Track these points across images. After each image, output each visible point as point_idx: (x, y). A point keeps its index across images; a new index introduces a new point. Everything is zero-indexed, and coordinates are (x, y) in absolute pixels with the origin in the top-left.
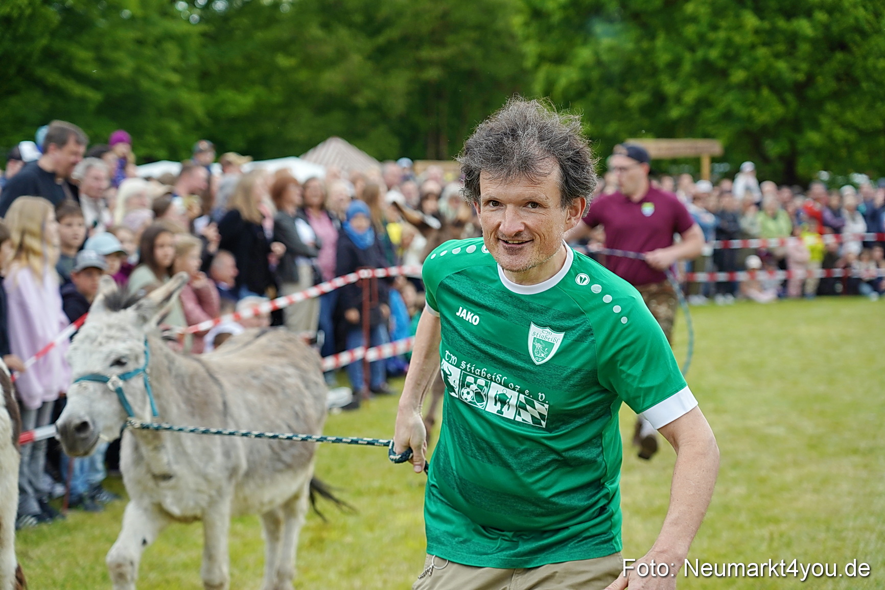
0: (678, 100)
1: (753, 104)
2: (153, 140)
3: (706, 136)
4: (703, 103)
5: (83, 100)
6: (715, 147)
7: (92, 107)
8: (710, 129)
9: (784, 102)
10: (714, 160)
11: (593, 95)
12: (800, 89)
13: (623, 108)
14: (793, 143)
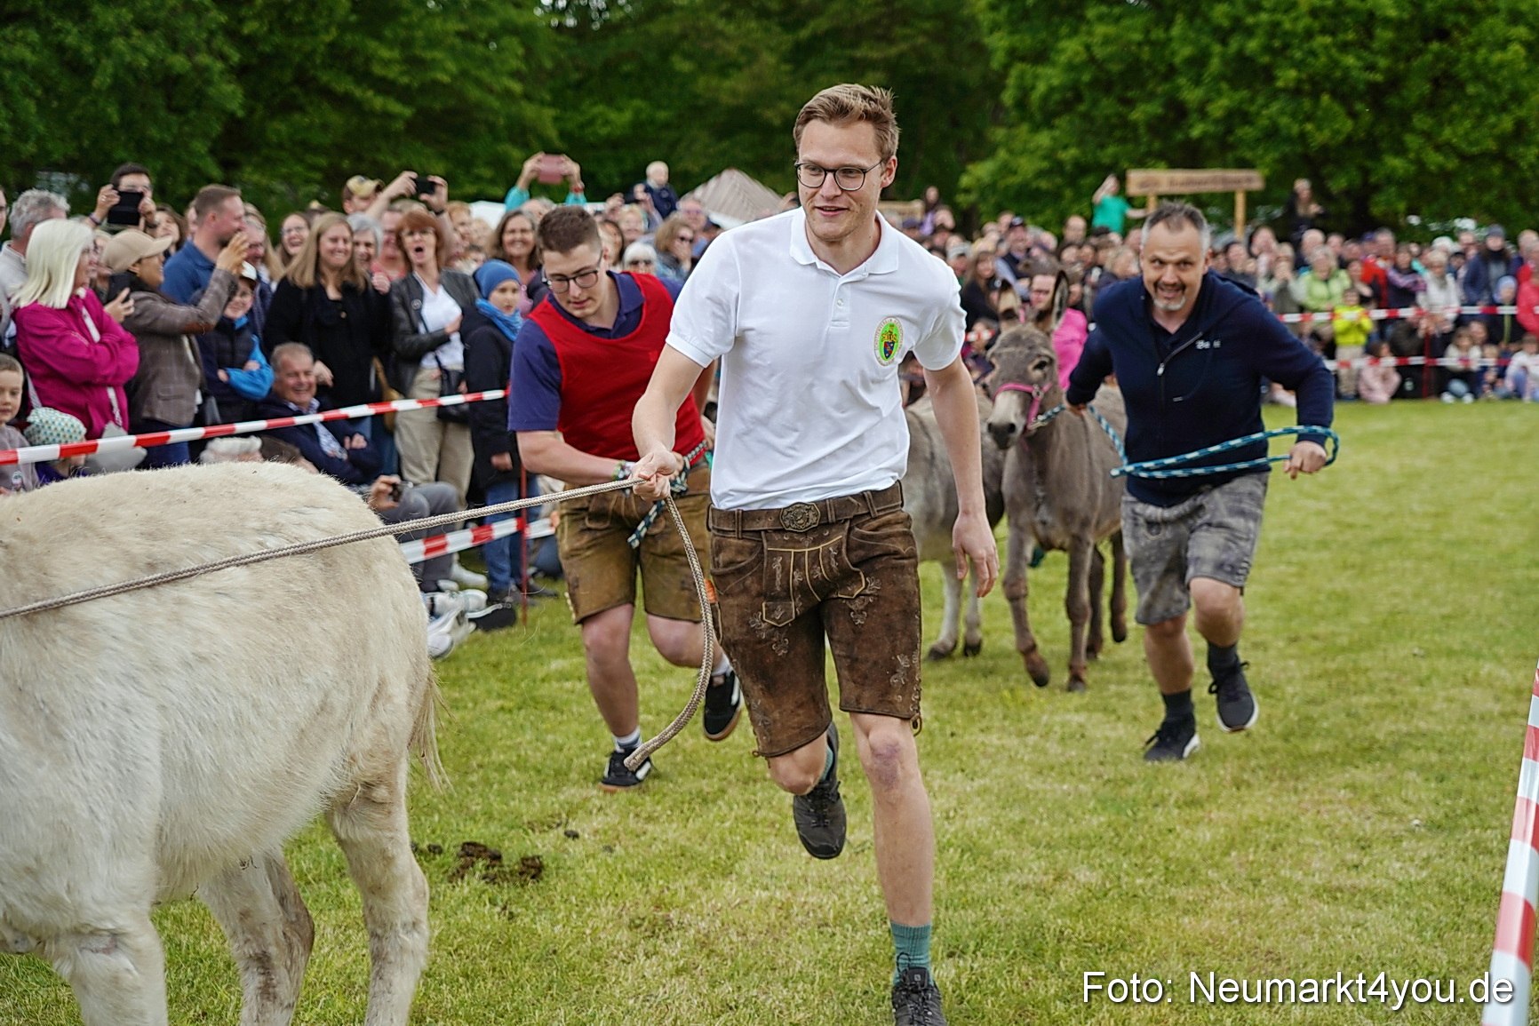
0: (1202, 113)
1: (1309, 118)
2: (487, 173)
3: (1243, 164)
4: (1238, 116)
5: (387, 116)
6: (1254, 180)
7: (399, 126)
8: (1248, 155)
9: (1353, 115)
10: (1253, 200)
11: (1082, 108)
12: (1376, 94)
13: (1125, 124)
14: (1366, 172)
